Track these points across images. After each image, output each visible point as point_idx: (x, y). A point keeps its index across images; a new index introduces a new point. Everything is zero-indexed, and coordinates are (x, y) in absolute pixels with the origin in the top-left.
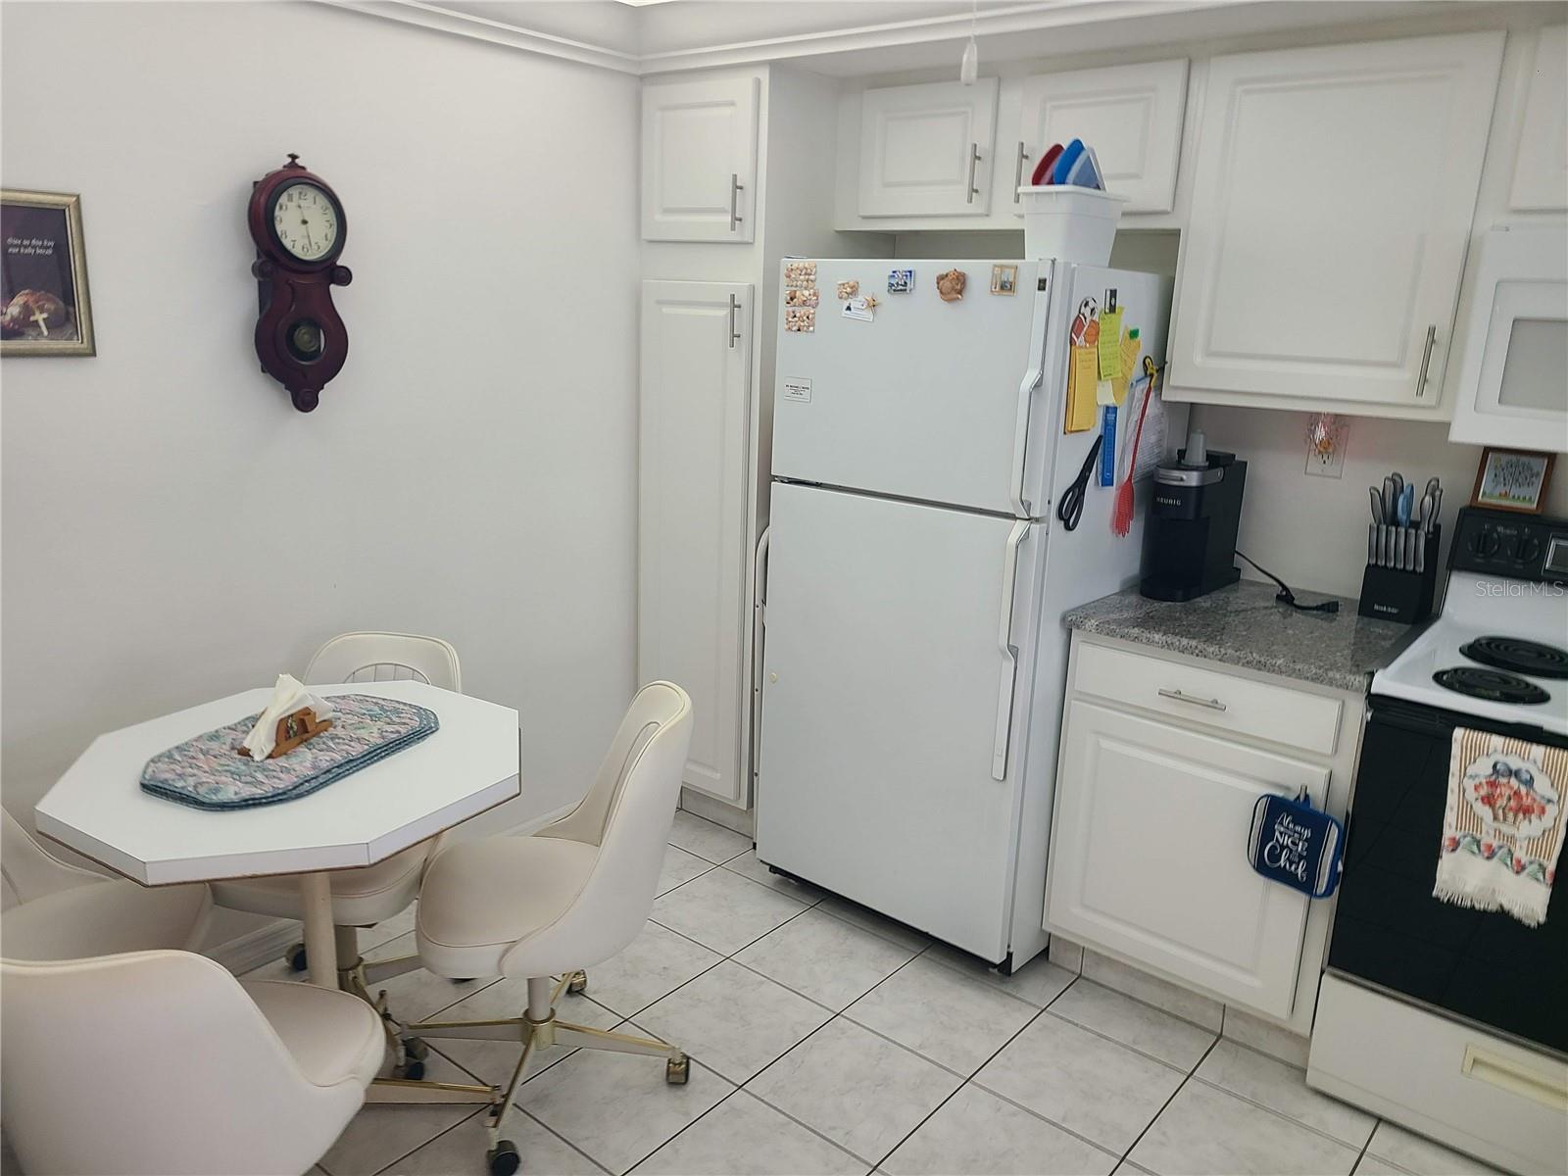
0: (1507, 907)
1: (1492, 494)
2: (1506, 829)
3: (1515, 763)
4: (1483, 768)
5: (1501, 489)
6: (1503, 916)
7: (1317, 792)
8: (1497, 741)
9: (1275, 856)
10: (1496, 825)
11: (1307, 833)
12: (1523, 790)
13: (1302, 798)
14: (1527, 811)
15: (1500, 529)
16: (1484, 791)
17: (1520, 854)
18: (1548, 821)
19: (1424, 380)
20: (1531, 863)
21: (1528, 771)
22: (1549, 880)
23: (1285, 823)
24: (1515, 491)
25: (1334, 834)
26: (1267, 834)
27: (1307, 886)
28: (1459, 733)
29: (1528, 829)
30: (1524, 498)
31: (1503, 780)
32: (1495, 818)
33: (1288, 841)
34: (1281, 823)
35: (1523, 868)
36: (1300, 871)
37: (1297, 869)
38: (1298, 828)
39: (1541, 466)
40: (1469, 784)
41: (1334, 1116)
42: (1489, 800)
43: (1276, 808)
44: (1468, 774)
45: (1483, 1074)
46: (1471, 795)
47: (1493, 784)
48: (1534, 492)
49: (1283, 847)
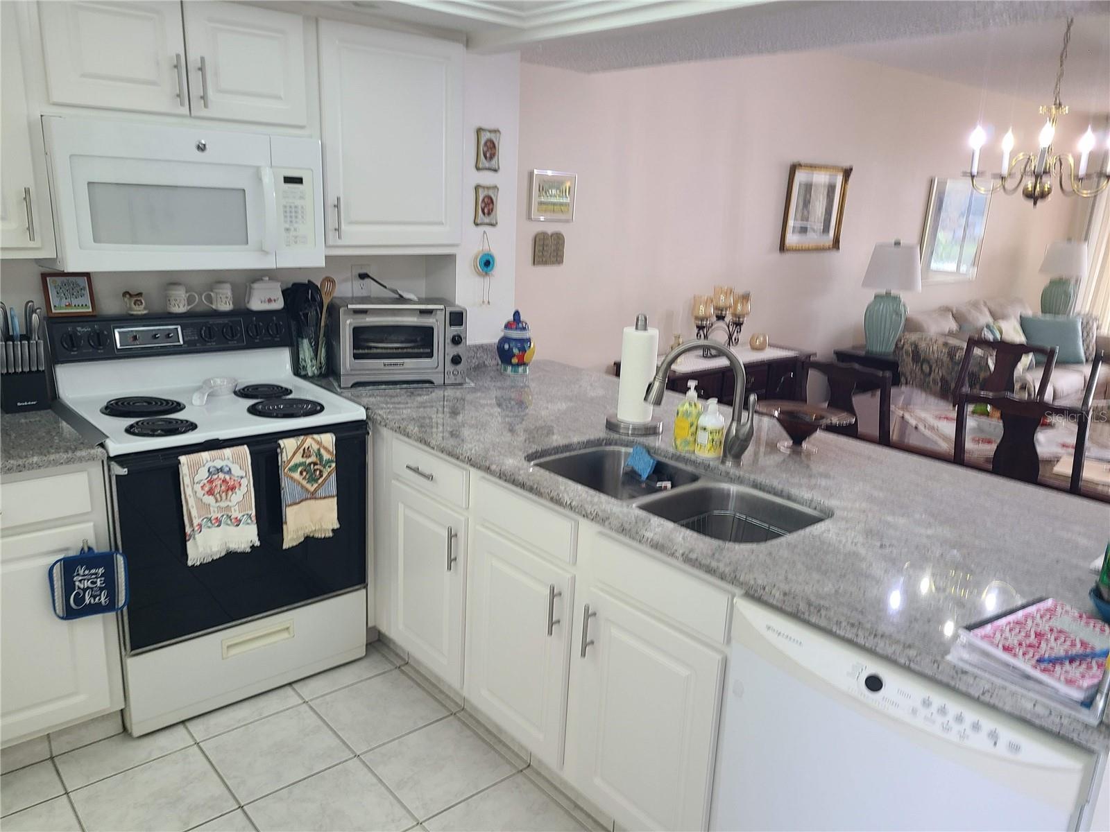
0: (234, 547)
1: (61, 305)
2: (223, 504)
3: (219, 464)
4: (203, 474)
5: (65, 302)
7: (92, 543)
8: (205, 455)
9: (79, 600)
10: (218, 504)
11: (101, 571)
12: (227, 477)
13: (86, 549)
14: (233, 489)
15: (79, 329)
16: (207, 489)
17: (236, 514)
18: (244, 489)
19: (30, 228)
20: (243, 516)
21: (227, 466)
22: (254, 519)
23: (81, 572)
24: (75, 302)
25: (120, 561)
26: (69, 586)
27: (111, 606)
28: (183, 459)
29: (236, 497)
30: (81, 305)
31: (216, 477)
32: (217, 501)
33: (87, 584)
34: (78, 575)
35: (240, 521)
36: (103, 599)
37: (100, 599)
38: (93, 571)
39: (83, 282)
40: (198, 487)
42: (210, 492)
43: (70, 565)
44: (196, 481)
45: (233, 651)
46: (200, 493)
47: (211, 482)
48: (87, 300)
49: (85, 590)
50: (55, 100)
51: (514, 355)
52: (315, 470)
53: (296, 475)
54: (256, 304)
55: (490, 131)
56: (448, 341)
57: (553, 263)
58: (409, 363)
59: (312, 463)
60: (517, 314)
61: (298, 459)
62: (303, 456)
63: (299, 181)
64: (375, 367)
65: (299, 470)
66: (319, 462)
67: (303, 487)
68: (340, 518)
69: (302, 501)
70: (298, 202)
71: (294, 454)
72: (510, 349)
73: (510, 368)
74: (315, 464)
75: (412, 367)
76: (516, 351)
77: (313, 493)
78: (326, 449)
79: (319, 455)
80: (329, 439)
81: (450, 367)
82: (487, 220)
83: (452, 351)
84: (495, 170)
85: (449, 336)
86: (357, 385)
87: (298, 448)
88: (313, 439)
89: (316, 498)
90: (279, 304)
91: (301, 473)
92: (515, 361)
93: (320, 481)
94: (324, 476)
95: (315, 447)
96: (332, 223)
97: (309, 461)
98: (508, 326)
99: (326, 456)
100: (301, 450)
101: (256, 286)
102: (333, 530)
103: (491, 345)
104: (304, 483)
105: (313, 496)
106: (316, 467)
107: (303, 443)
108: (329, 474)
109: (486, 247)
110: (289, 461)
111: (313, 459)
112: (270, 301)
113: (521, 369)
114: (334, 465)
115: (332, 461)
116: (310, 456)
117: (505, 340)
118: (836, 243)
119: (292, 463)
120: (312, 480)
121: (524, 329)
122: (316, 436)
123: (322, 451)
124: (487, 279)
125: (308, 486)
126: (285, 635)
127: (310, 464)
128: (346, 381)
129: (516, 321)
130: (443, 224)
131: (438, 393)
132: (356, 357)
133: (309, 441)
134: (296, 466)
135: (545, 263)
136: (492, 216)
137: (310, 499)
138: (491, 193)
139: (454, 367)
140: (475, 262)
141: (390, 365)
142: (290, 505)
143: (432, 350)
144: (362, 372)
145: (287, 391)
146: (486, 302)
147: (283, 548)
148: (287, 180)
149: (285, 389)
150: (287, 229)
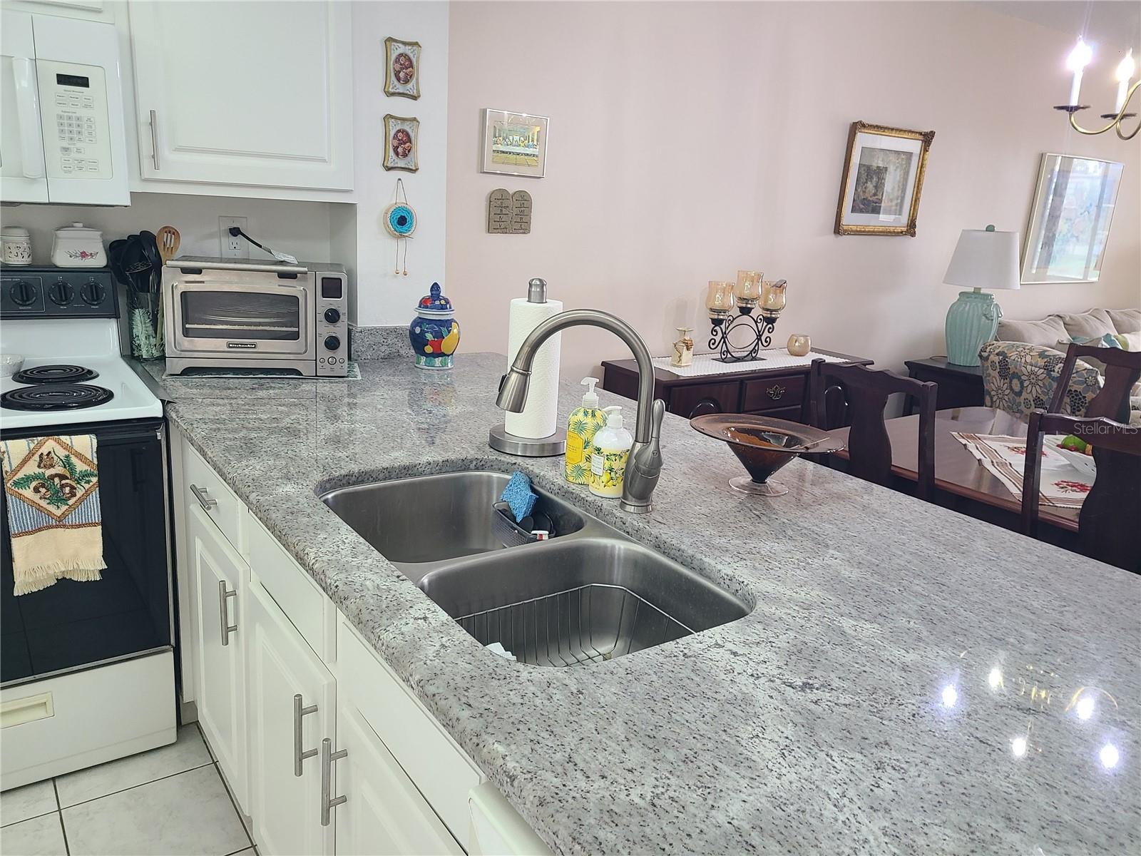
51: (426, 343)
52: (63, 486)
53: (28, 493)
54: (63, 259)
55: (404, 43)
56: (321, 317)
57: (515, 231)
58: (264, 345)
59: (57, 475)
60: (435, 287)
61: (32, 468)
62: (39, 466)
63: (83, 82)
64: (210, 349)
65: (34, 484)
66: (68, 475)
67: (40, 508)
68: (106, 556)
69: (40, 530)
70: (82, 113)
71: (24, 462)
72: (423, 332)
73: (423, 359)
74: (62, 477)
75: (272, 351)
76: (429, 336)
77: (60, 519)
78: (80, 456)
79: (67, 464)
80: (86, 444)
81: (324, 353)
82: (401, 163)
83: (326, 330)
84: (415, 98)
85: (322, 311)
86: (188, 372)
87: (31, 454)
88: (60, 443)
89: (64, 526)
90: (100, 261)
91: (36, 490)
92: (429, 349)
93: (71, 502)
94: (78, 495)
95: (62, 453)
96: (146, 149)
97: (48, 472)
98: (424, 303)
99: (80, 467)
100: (36, 457)
101: (61, 233)
102: (101, 572)
103: (401, 328)
104: (43, 503)
105: (60, 523)
106: (63, 482)
107: (40, 445)
108: (87, 493)
109: (401, 200)
110: (15, 472)
111: (59, 469)
112: (84, 255)
113: (438, 361)
114: (95, 480)
115: (92, 475)
116: (52, 466)
117: (419, 322)
118: (911, 229)
119: (20, 475)
120: (57, 498)
121: (443, 308)
122: (65, 438)
123: (74, 460)
124: (402, 243)
125: (52, 508)
126: (40, 713)
127: (52, 477)
128: (174, 365)
129: (435, 298)
130: (324, 161)
131: (307, 387)
132: (186, 333)
133: (50, 444)
134: (28, 480)
135: (504, 230)
136: (408, 158)
137: (57, 527)
138: (407, 127)
139: (330, 353)
140: (385, 218)
141: (236, 346)
142: (19, 535)
143: (297, 329)
144: (196, 355)
145: (90, 374)
146: (401, 272)
147: (15, 594)
148: (63, 79)
149: (90, 372)
150: (66, 149)
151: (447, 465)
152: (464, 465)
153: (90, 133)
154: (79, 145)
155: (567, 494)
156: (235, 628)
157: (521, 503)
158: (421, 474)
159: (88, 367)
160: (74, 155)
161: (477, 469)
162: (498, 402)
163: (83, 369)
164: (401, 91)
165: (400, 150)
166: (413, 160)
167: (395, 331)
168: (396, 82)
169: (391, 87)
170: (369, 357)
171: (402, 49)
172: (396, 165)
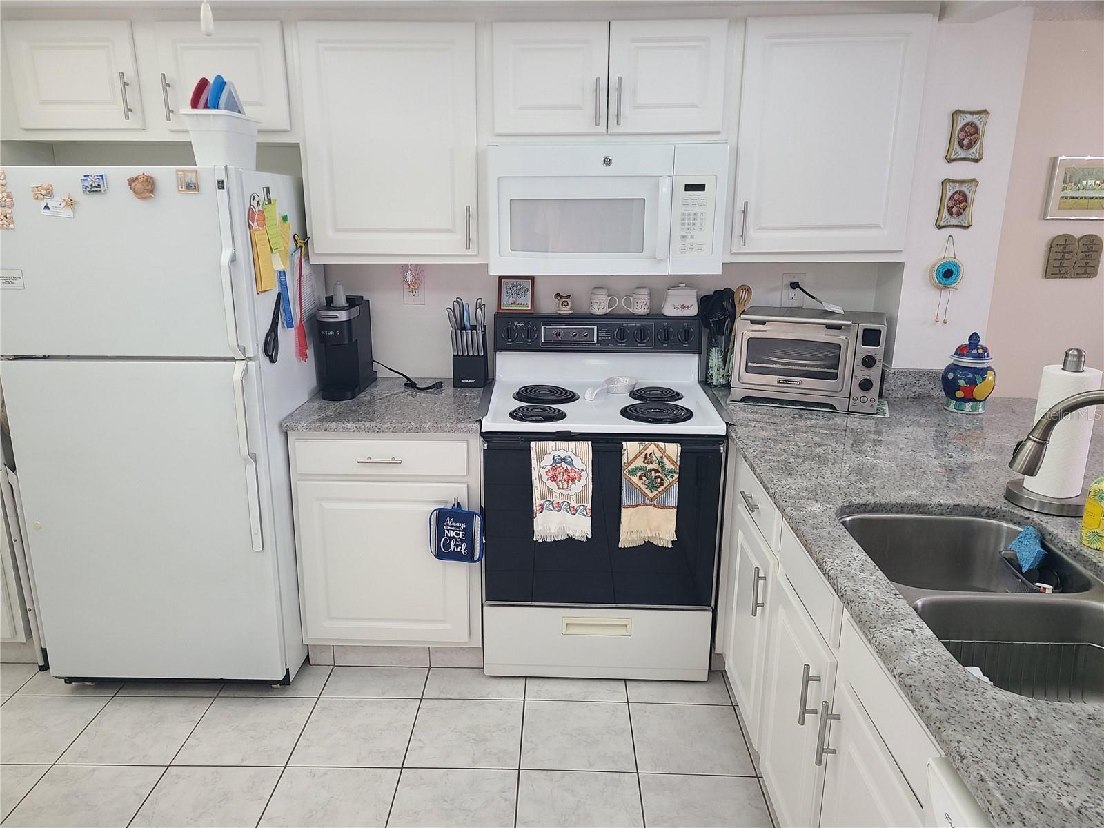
0: (571, 534)
1: (509, 305)
2: (564, 492)
3: (563, 454)
4: (548, 461)
5: (512, 300)
6: (570, 540)
7: (463, 500)
8: (552, 444)
9: (447, 545)
10: (560, 491)
11: (463, 526)
12: (569, 468)
13: (456, 506)
14: (573, 479)
15: (516, 323)
16: (550, 475)
17: (573, 504)
18: (583, 482)
19: (469, 240)
20: (580, 506)
21: (570, 457)
22: (589, 511)
23: (450, 523)
24: (519, 301)
25: (478, 521)
26: (440, 533)
27: (468, 558)
28: (533, 444)
29: (576, 488)
30: (522, 304)
31: (559, 465)
32: (559, 488)
33: (453, 534)
34: (447, 525)
35: (576, 510)
36: (463, 550)
37: (461, 549)
38: (458, 524)
39: (527, 284)
40: (543, 472)
41: (504, 686)
42: (553, 478)
43: (443, 515)
44: (542, 466)
45: (572, 630)
46: (545, 478)
47: (554, 469)
48: (527, 300)
49: (451, 538)
50: (498, 131)
51: (958, 388)
52: (656, 477)
53: (635, 479)
54: (669, 311)
55: (972, 113)
56: (858, 362)
57: (1078, 276)
58: (808, 383)
59: (654, 469)
60: (974, 337)
61: (639, 463)
62: (644, 462)
63: (701, 187)
64: (764, 383)
65: (639, 473)
66: (660, 470)
67: (641, 491)
68: (678, 531)
69: (639, 505)
70: (698, 210)
71: (636, 458)
72: (955, 378)
73: (953, 403)
74: (657, 471)
75: (813, 388)
76: (962, 382)
77: (652, 500)
78: (669, 458)
79: (661, 463)
80: (674, 449)
81: (857, 392)
82: (954, 221)
83: (862, 373)
84: (976, 161)
85: (860, 357)
86: (745, 399)
87: (640, 453)
88: (657, 447)
89: (654, 506)
90: (693, 311)
91: (640, 478)
92: (960, 394)
93: (660, 489)
94: (665, 486)
95: (658, 454)
96: (738, 231)
97: (650, 467)
98: (960, 351)
99: (669, 466)
100: (643, 455)
101: (670, 292)
102: (672, 542)
103: (934, 372)
104: (643, 487)
105: (651, 503)
106: (657, 475)
107: (646, 447)
108: (671, 484)
109: (949, 255)
110: (630, 464)
111: (655, 466)
112: (683, 307)
113: (968, 406)
114: (676, 476)
115: (675, 472)
116: (651, 463)
117: (953, 368)
119: (632, 466)
120: (652, 486)
121: (979, 356)
122: (661, 444)
123: (665, 460)
124: (945, 293)
125: (648, 492)
126: (623, 632)
127: (651, 470)
128: (737, 393)
129: (973, 345)
130: (880, 227)
131: (839, 420)
132: (749, 370)
133: (652, 448)
134: (637, 469)
135: (1065, 275)
136: (962, 216)
137: (650, 505)
138: (964, 189)
139: (863, 393)
140: (931, 271)
141: (785, 382)
142: (626, 507)
143: (836, 371)
144: (753, 387)
145: (677, 396)
146: (941, 319)
147: (620, 546)
148: (689, 187)
149: (678, 394)
150: (684, 237)
151: (956, 509)
152: (976, 511)
153: (701, 224)
154: (693, 233)
155: (1078, 555)
156: (762, 605)
157: (1028, 554)
158: (931, 513)
159: (676, 390)
160: (689, 240)
161: (988, 516)
162: (1011, 465)
163: (673, 392)
164: (963, 156)
165: (955, 210)
166: (967, 218)
167: (928, 374)
168: (959, 149)
169: (953, 154)
170: (899, 396)
171: (969, 118)
172: (949, 224)
